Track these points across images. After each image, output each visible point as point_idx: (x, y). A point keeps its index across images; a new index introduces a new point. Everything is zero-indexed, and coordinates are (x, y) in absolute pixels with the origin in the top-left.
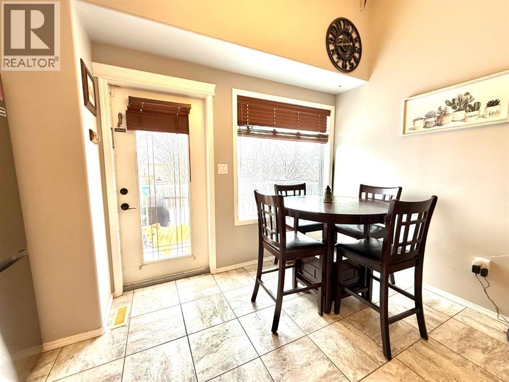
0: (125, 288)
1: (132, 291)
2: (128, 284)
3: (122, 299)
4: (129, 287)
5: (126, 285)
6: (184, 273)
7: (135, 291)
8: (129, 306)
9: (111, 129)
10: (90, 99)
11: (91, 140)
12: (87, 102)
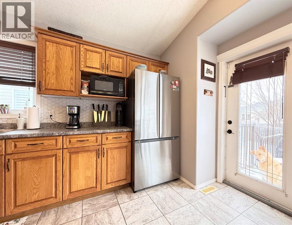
0: (225, 181)
1: (226, 185)
2: (227, 180)
3: (218, 185)
4: (227, 182)
5: (226, 180)
6: (271, 201)
7: (229, 186)
8: (216, 189)
9: (225, 87)
10: (205, 75)
11: (204, 94)
12: (203, 77)
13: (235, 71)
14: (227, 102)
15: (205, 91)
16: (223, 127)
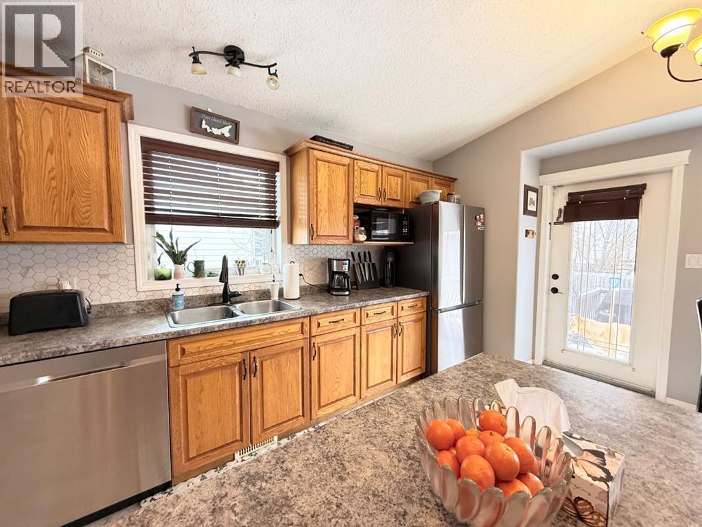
0: (546, 362)
9: (550, 224)
10: (528, 209)
11: (526, 236)
12: (526, 212)
13: (567, 203)
14: (551, 247)
15: (527, 232)
16: (546, 283)
